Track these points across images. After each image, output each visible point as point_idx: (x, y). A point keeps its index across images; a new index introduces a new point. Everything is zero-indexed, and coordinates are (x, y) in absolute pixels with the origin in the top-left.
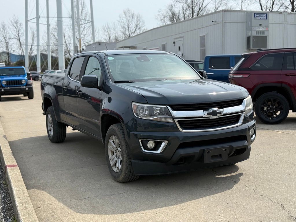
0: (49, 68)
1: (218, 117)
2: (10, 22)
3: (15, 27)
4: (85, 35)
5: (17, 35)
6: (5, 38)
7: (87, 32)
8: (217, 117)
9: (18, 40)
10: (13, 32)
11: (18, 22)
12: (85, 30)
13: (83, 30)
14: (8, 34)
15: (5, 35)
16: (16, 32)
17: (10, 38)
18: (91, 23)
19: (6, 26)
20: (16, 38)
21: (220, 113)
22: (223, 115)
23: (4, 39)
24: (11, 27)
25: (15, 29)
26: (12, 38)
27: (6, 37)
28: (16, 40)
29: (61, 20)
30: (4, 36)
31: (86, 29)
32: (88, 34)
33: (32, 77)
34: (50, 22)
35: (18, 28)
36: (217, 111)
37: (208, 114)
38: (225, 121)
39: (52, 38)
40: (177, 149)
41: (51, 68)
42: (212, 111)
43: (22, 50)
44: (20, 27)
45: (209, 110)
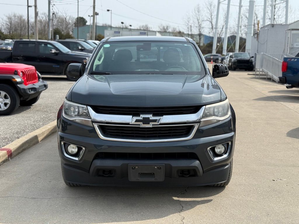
0: (236, 51)
1: (151, 126)
2: (205, 4)
3: (209, 10)
4: (279, 16)
5: (210, 17)
6: (198, 20)
7: (281, 13)
8: (150, 125)
9: (210, 22)
10: (207, 14)
11: (212, 4)
12: (279, 11)
13: (278, 11)
14: (202, 16)
15: (199, 18)
16: (209, 14)
17: (203, 21)
18: (285, 3)
19: (200, 9)
20: (208, 20)
21: (155, 121)
22: (160, 124)
23: (197, 22)
24: (205, 9)
25: (209, 12)
26: (206, 21)
27: (200, 19)
28: (209, 22)
29: (254, 1)
30: (197, 18)
31: (281, 10)
32: (283, 15)
33: (213, 59)
34: (242, 4)
35: (211, 10)
36: (150, 119)
37: (137, 121)
38: (167, 132)
39: (244, 20)
40: (95, 158)
41: (238, 51)
42: (143, 118)
43: (213, 32)
44: (213, 9)
45: (140, 116)
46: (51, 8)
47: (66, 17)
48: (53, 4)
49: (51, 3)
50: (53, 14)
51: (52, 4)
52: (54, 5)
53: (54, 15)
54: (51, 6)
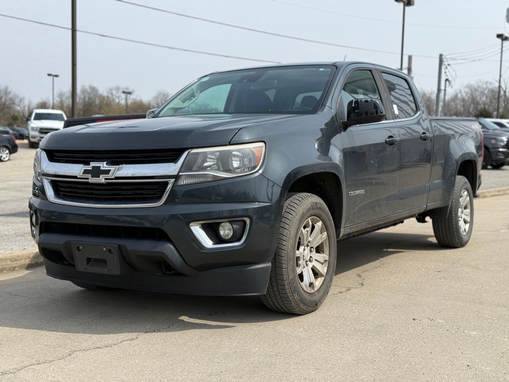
1: (103, 181)
8: (102, 179)
21: (107, 172)
22: (117, 178)
36: (102, 168)
37: (85, 172)
42: (93, 167)
45: (89, 165)
46: (443, 71)
47: (506, 89)
48: (446, 63)
49: (444, 63)
50: (447, 80)
51: (444, 65)
52: (449, 65)
53: (447, 82)
54: (443, 67)
